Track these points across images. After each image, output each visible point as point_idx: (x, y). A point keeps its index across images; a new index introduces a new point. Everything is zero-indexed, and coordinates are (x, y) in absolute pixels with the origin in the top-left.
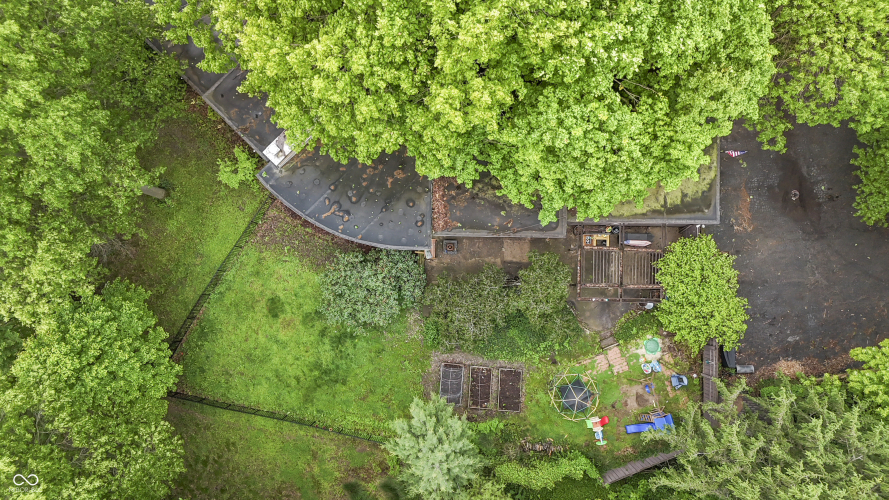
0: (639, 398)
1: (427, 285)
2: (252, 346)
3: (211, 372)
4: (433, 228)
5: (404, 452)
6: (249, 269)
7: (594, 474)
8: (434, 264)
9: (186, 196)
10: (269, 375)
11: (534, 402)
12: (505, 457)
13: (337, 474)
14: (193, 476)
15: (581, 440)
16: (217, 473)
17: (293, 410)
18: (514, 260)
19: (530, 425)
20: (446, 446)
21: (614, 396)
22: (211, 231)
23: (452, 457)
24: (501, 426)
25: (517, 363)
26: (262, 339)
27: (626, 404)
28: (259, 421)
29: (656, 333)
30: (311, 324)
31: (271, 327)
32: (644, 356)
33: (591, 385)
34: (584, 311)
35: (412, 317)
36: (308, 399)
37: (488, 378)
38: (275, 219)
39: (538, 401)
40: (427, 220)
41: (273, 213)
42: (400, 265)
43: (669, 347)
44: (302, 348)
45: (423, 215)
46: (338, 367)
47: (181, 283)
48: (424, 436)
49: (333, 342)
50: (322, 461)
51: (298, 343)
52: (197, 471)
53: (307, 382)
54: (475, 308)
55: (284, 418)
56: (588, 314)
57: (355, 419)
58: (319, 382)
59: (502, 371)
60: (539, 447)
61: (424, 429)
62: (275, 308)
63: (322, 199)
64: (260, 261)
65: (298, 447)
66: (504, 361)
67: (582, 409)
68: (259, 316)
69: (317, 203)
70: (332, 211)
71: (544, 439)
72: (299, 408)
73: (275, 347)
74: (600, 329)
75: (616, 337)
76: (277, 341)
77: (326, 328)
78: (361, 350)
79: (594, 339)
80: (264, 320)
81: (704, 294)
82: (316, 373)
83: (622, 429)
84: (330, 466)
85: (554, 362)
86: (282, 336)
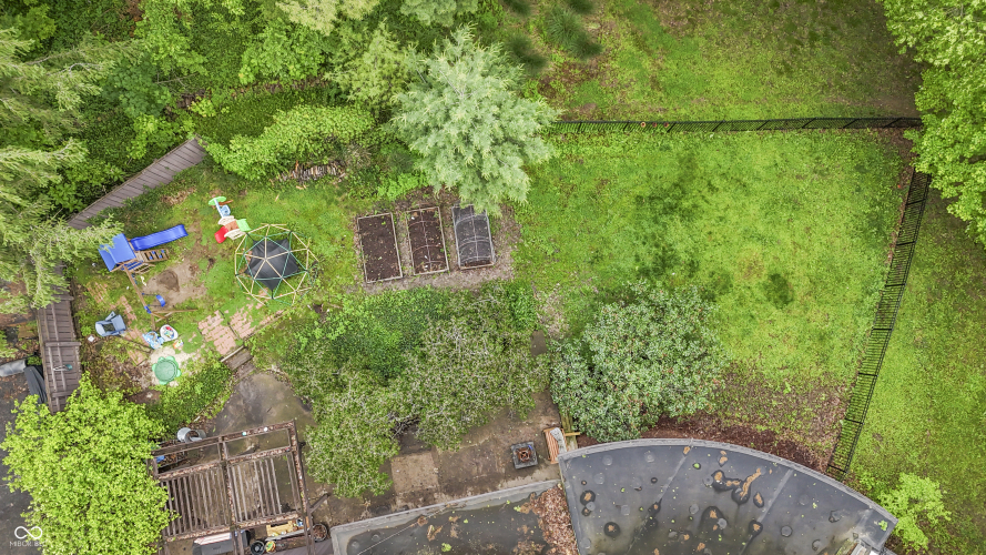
0: (172, 282)
1: (548, 387)
2: (797, 222)
3: (847, 169)
4: (562, 494)
5: (523, 109)
6: (836, 342)
7: (215, 149)
8: (544, 421)
9: (969, 435)
10: (757, 186)
11: (338, 238)
12: (364, 143)
13: (615, 65)
14: (824, 15)
15: (252, 197)
16: (793, 27)
17: (707, 143)
18: (415, 457)
19: (337, 203)
20: (454, 132)
21: (213, 277)
22: (914, 389)
23: (440, 116)
24: (381, 191)
25: (377, 291)
26: (784, 236)
27: (193, 269)
28: (752, 113)
29: (162, 393)
30: (716, 277)
31: (776, 258)
32: (177, 352)
33: (249, 287)
34: (285, 400)
35: (559, 324)
36: (689, 163)
37: (417, 259)
38: (821, 433)
39: (332, 241)
40: (576, 507)
41: (827, 443)
42: (601, 412)
43: (138, 374)
44: (719, 236)
45: (586, 514)
46: (656, 221)
47: (934, 294)
48: (496, 143)
49: (673, 256)
50: (641, 77)
51: (727, 242)
52: (821, 23)
53: (696, 187)
54: (459, 371)
55: (717, 126)
56: (280, 396)
57: (607, 150)
58: (678, 192)
59: (398, 274)
60: (316, 172)
61: (499, 154)
62: (779, 289)
63: (770, 503)
64: (824, 359)
65: (684, 89)
66: (399, 289)
67: (257, 246)
68: (800, 271)
69: (776, 493)
70: (746, 486)
71: (311, 187)
72: (697, 146)
73: (761, 229)
74: (255, 378)
75: (227, 369)
76: (761, 238)
77: (690, 276)
78: (627, 255)
79: (263, 359)
80: (790, 267)
81: (76, 487)
82: (686, 204)
83: (191, 230)
84: (628, 74)
85: (317, 307)
86: (755, 248)
